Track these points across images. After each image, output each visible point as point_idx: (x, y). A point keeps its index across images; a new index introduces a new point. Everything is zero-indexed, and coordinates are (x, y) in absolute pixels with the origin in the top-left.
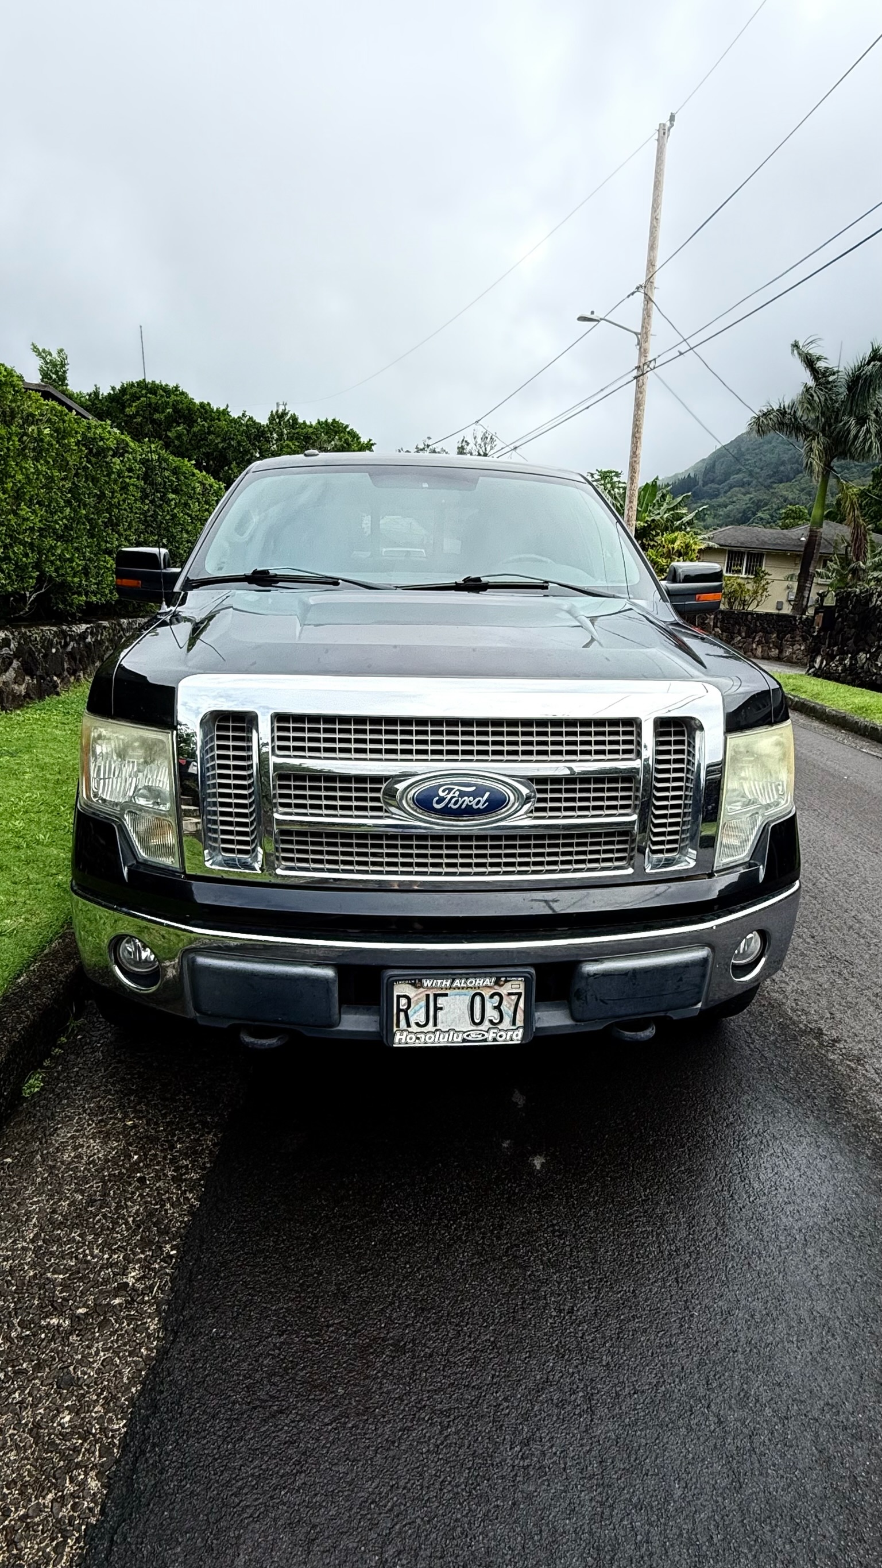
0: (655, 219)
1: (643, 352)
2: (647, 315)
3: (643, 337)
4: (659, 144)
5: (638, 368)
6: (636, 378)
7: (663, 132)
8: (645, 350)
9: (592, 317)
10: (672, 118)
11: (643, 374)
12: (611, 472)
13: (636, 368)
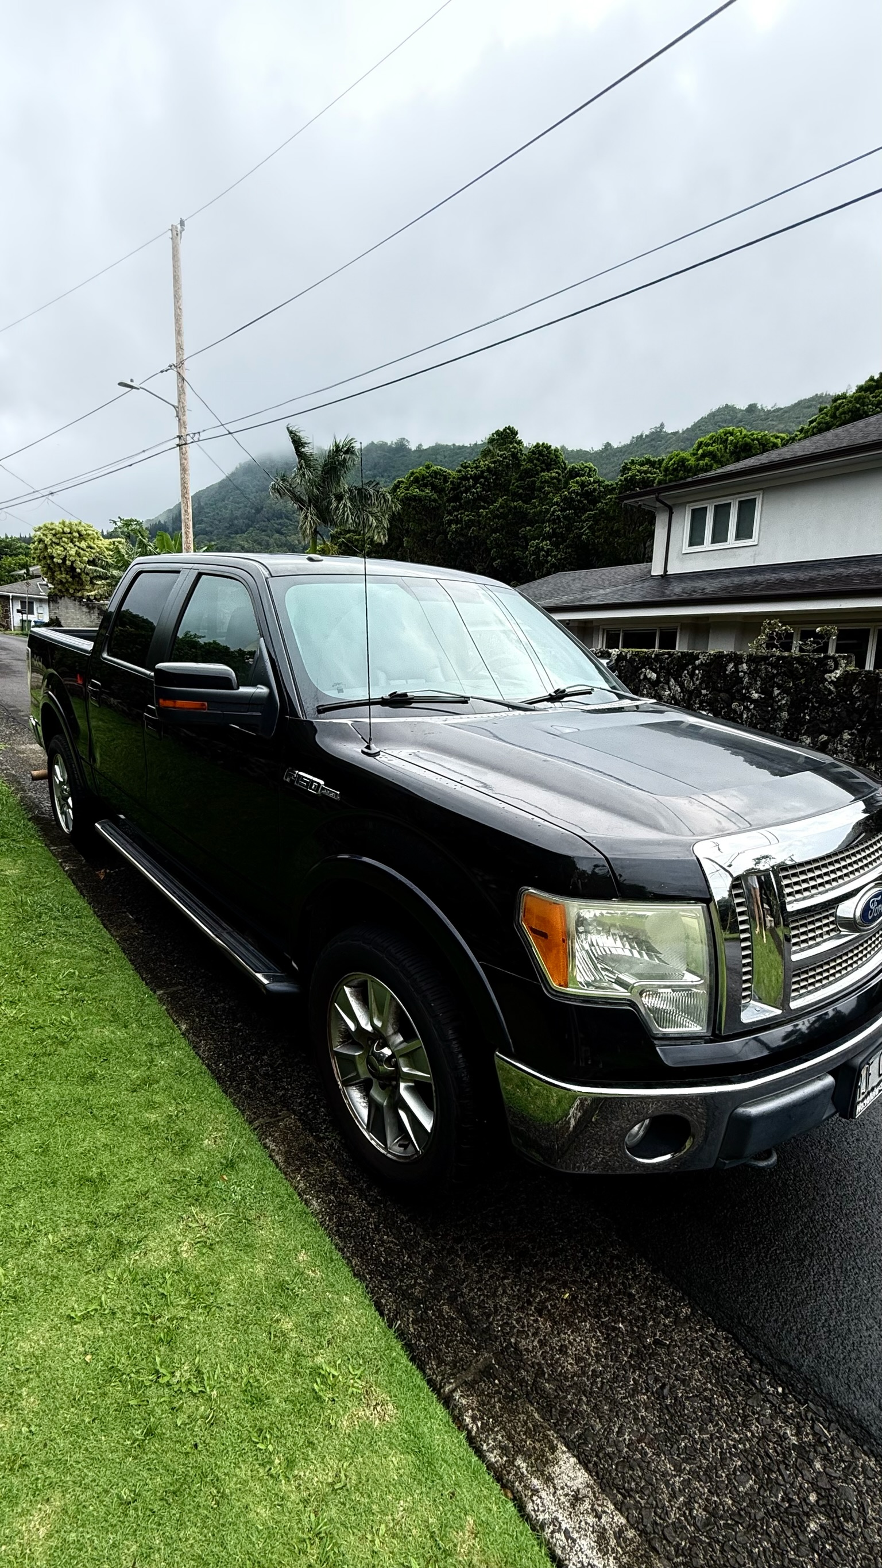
0: (178, 309)
1: (182, 424)
2: (181, 392)
3: (180, 410)
4: (173, 243)
5: (180, 437)
6: (178, 445)
7: (176, 233)
8: (184, 422)
9: (131, 384)
10: (182, 223)
11: (186, 444)
12: (133, 521)
13: (178, 436)
